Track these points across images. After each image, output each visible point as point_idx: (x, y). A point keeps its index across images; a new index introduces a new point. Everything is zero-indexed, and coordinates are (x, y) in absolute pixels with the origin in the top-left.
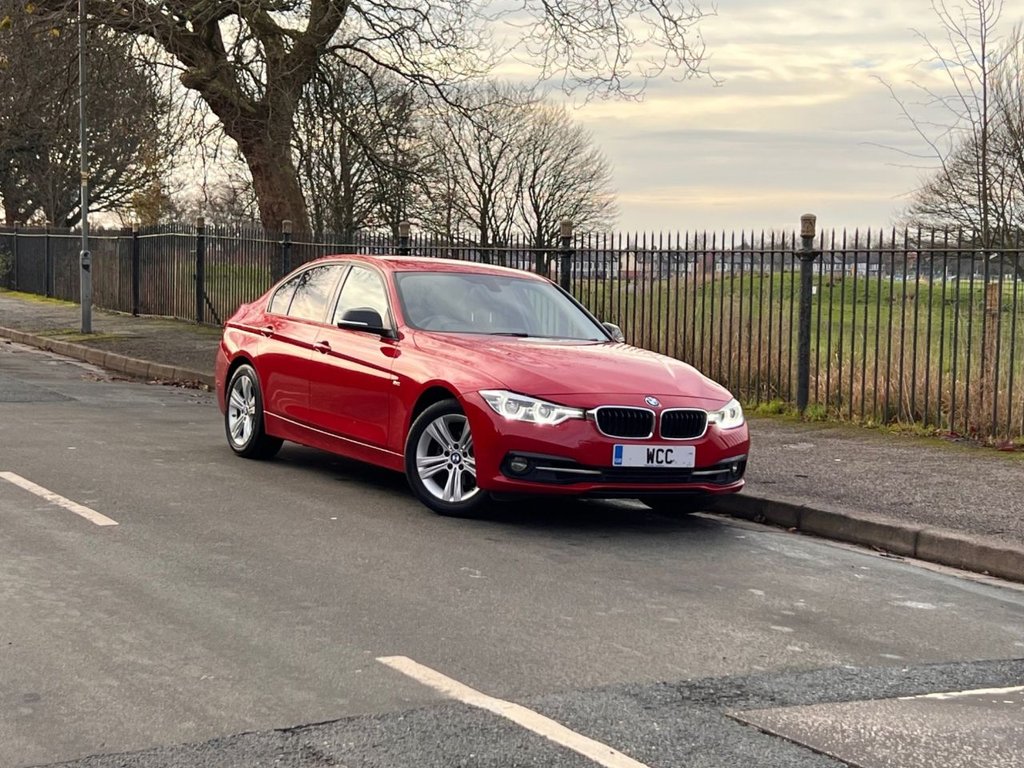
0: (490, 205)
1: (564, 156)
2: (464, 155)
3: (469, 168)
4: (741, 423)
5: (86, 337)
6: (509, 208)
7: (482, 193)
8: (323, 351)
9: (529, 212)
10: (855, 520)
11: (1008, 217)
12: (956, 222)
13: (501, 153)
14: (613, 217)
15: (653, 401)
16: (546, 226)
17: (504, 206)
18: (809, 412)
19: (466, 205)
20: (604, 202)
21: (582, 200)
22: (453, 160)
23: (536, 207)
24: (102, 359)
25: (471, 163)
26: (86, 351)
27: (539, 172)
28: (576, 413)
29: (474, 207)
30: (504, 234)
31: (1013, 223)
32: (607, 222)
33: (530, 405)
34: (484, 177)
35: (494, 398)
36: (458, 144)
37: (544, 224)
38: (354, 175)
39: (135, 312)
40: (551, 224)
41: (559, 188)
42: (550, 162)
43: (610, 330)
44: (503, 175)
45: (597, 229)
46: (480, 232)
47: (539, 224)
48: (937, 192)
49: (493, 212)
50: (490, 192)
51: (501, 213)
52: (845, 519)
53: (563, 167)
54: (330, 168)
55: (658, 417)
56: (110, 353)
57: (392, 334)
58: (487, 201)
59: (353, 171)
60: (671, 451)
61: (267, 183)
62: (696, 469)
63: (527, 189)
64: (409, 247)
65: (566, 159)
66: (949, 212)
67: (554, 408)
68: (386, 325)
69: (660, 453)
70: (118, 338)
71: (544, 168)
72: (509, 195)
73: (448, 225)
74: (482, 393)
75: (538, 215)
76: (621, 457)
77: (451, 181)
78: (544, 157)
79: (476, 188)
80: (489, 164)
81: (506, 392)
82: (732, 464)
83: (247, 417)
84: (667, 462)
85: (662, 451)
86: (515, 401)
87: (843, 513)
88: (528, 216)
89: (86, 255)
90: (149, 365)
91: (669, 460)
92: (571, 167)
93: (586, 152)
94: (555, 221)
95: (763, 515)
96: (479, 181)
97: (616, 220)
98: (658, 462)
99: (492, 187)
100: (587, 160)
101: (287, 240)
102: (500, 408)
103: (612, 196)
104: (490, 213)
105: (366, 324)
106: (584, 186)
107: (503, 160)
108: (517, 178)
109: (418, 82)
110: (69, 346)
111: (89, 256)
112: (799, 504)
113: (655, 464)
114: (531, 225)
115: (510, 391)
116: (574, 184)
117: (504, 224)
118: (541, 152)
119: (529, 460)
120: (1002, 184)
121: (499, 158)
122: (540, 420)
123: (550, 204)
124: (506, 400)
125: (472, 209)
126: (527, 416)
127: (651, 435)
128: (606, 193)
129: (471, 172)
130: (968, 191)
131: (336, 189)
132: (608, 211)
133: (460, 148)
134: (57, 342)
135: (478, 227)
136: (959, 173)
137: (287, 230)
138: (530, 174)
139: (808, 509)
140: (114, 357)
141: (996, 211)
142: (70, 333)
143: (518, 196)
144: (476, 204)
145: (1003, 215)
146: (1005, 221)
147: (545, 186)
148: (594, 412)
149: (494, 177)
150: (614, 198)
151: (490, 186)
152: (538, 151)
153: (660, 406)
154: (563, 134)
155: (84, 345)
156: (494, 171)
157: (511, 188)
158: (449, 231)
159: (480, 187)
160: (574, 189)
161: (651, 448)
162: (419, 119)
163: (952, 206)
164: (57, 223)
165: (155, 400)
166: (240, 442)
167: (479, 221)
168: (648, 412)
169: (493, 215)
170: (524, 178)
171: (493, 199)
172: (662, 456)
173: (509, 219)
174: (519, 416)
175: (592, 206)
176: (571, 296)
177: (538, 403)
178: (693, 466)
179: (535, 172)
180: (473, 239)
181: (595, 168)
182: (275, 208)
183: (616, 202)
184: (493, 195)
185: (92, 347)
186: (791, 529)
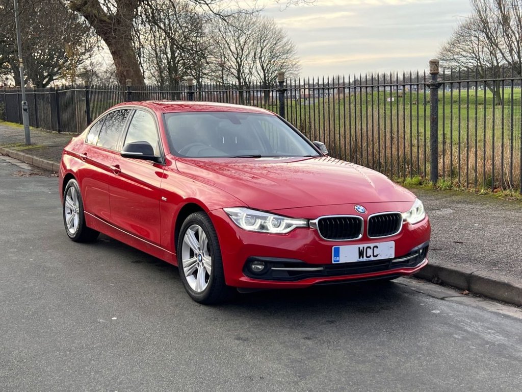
0: (241, 67)
1: (274, 43)
2: (228, 44)
3: (231, 50)
4: (423, 217)
5: (27, 148)
6: (250, 68)
7: (237, 62)
8: (117, 172)
9: (259, 70)
10: (517, 288)
11: (481, 60)
12: (457, 64)
13: (245, 42)
14: (299, 70)
15: (361, 209)
16: (268, 76)
17: (248, 67)
18: (440, 183)
19: (230, 68)
20: (294, 63)
21: (284, 63)
22: (223, 47)
23: (263, 67)
24: (31, 161)
25: (231, 48)
26: (24, 156)
27: (263, 50)
28: (301, 223)
29: (234, 68)
30: (248, 80)
31: (484, 63)
32: (296, 72)
33: (265, 218)
34: (238, 55)
35: (236, 214)
36: (225, 39)
37: (267, 75)
38: (177, 56)
39: (59, 131)
40: (270, 75)
41: (273, 58)
42: (268, 46)
43: (318, 146)
44: (247, 53)
45: (291, 76)
46: (237, 80)
47: (265, 75)
48: (449, 51)
49: (243, 70)
50: (241, 61)
51: (247, 71)
52: (508, 286)
53: (274, 48)
54: (166, 53)
55: (366, 221)
56: (35, 158)
57: (161, 160)
58: (240, 66)
59: (176, 55)
60: (377, 247)
61: (120, 60)
62: (395, 258)
63: (258, 59)
64: (193, 91)
65: (275, 44)
66: (454, 60)
67: (284, 219)
68: (156, 153)
69: (368, 249)
70: (44, 148)
71: (265, 49)
72: (250, 62)
73: (222, 78)
74: (226, 210)
75: (264, 71)
76: (339, 256)
77: (223, 57)
78: (265, 44)
79: (235, 60)
80: (240, 48)
81: (245, 209)
82: (419, 250)
83: (76, 214)
84: (374, 256)
85: (370, 248)
86: (253, 216)
87: (506, 281)
88: (259, 72)
89: (25, 103)
90: (53, 164)
91: (375, 254)
92: (278, 48)
93: (285, 40)
94: (272, 73)
95: (438, 278)
96: (236, 56)
97: (300, 71)
98: (367, 257)
99: (242, 59)
100: (285, 44)
101: (129, 90)
102: (240, 221)
103: (297, 60)
104: (242, 71)
105: (142, 154)
106: (284, 56)
107: (246, 46)
108: (253, 54)
109: (197, 3)
110: (16, 153)
111: (27, 104)
112: (469, 272)
113: (365, 259)
114: (261, 76)
115: (248, 208)
116: (280, 55)
117: (248, 76)
118: (264, 41)
119: (266, 263)
120: (478, 45)
121: (244, 45)
122: (273, 230)
123: (269, 65)
124: (245, 215)
125: (233, 70)
126: (262, 227)
127: (360, 236)
128: (295, 59)
129: (232, 52)
130: (462, 49)
131: (169, 63)
132: (296, 67)
133: (226, 41)
134: (11, 151)
135: (237, 78)
136: (458, 41)
137: (129, 84)
138: (259, 52)
139: (476, 277)
140: (36, 160)
141: (476, 58)
142: (20, 146)
143: (254, 62)
144: (235, 67)
145: (479, 59)
146: (480, 63)
147: (266, 58)
148: (316, 221)
149: (242, 54)
150: (299, 61)
151: (241, 58)
152: (262, 41)
153: (366, 212)
154: (273, 33)
155: (24, 152)
156: (242, 51)
157: (251, 59)
158: (223, 80)
159: (236, 59)
160: (280, 58)
161: (361, 246)
162: (207, 29)
163: (455, 56)
164: (38, 86)
165: (46, 190)
166: (72, 231)
167: (237, 75)
168: (358, 219)
169: (243, 72)
170: (257, 54)
171: (242, 64)
172: (370, 252)
173: (251, 73)
174: (255, 227)
175: (289, 65)
176: (286, 121)
177: (271, 217)
178: (393, 257)
179: (261, 51)
180: (234, 83)
181: (289, 47)
182: (125, 73)
183: (299, 63)
184: (242, 62)
185: (27, 154)
186: (465, 293)
